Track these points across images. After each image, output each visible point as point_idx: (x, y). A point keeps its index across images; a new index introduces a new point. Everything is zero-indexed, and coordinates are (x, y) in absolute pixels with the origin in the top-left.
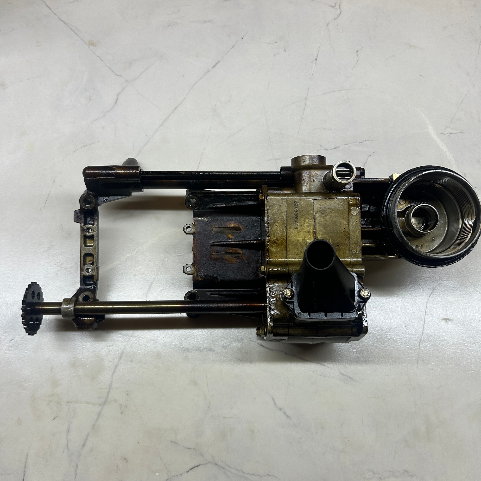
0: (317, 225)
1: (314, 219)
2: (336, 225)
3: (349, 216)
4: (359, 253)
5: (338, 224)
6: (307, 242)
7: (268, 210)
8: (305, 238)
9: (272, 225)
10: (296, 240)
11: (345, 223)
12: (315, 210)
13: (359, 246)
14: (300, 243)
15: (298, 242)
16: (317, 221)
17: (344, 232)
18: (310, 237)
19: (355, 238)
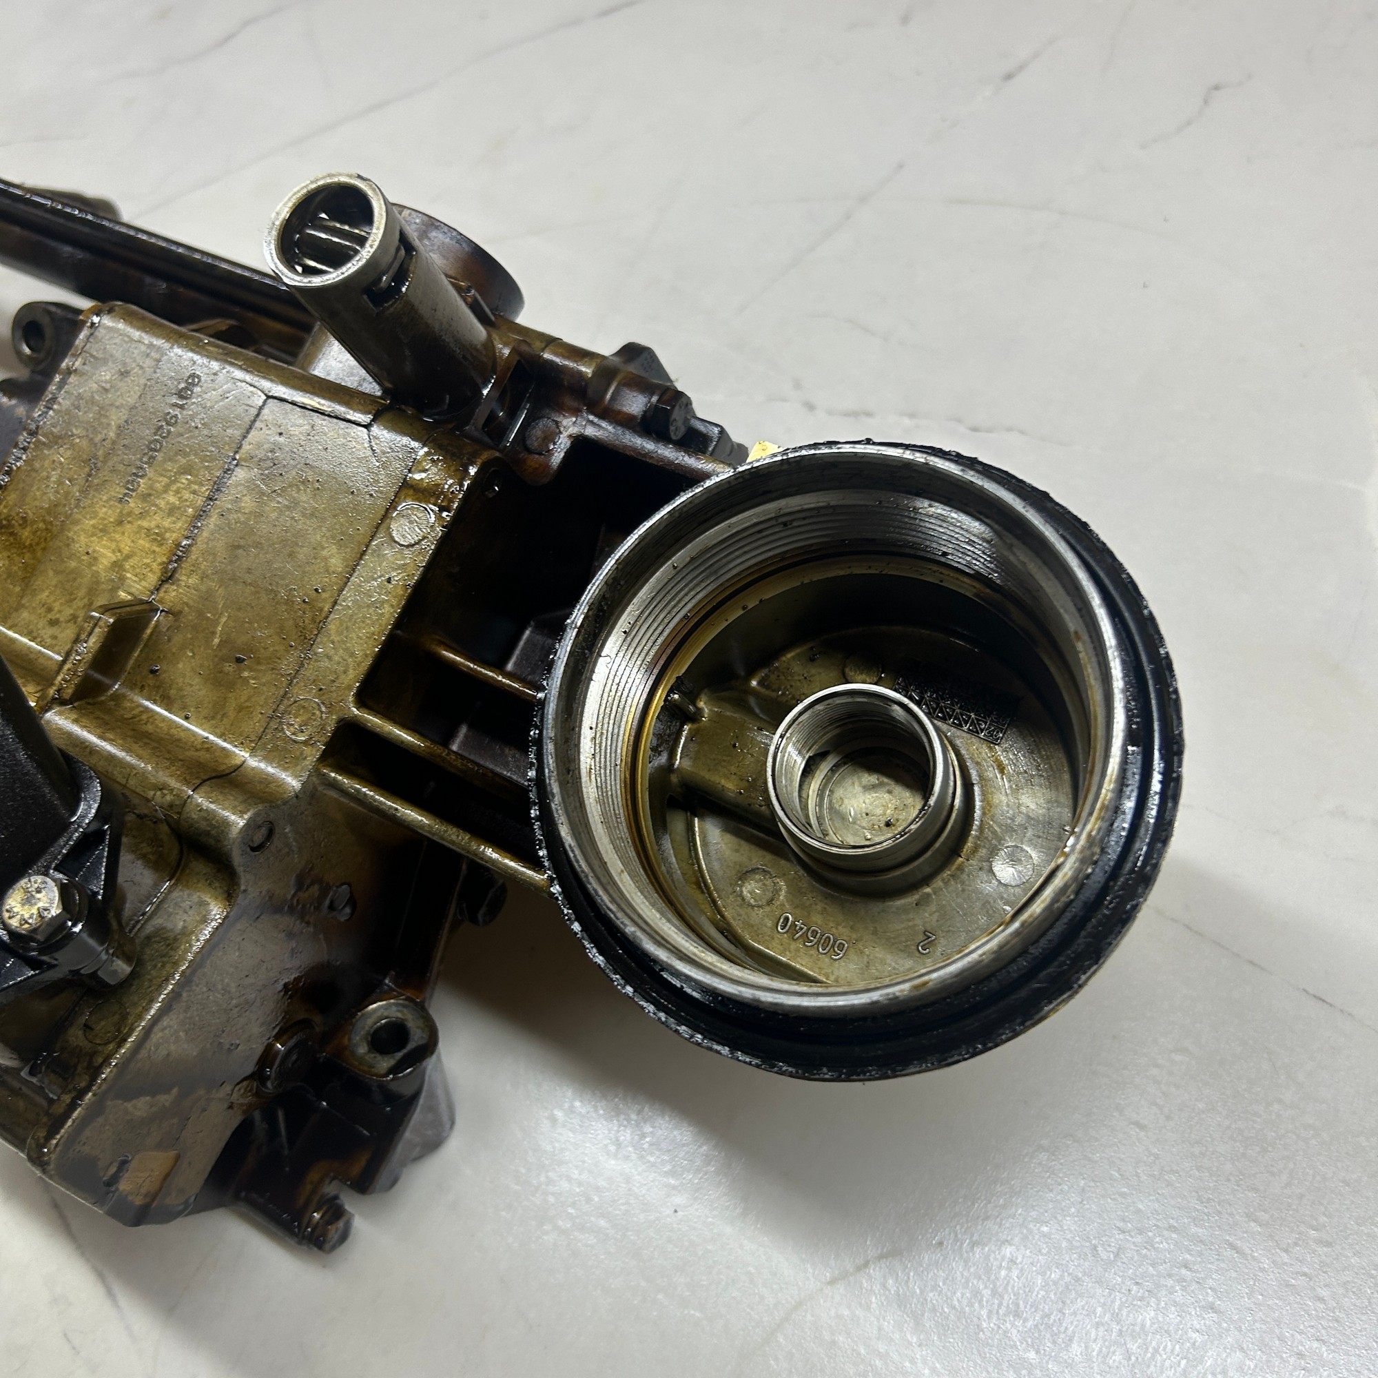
0: (213, 520)
1: (218, 487)
2: (291, 555)
3: (373, 537)
4: (305, 743)
5: (303, 553)
6: (122, 579)
7: (69, 372)
8: (128, 557)
9: (44, 444)
10: (88, 553)
11: (337, 562)
12: (246, 447)
13: (330, 707)
14: (96, 575)
15: (90, 565)
16: (224, 501)
17: (304, 606)
18: (147, 565)
19: (336, 658)
